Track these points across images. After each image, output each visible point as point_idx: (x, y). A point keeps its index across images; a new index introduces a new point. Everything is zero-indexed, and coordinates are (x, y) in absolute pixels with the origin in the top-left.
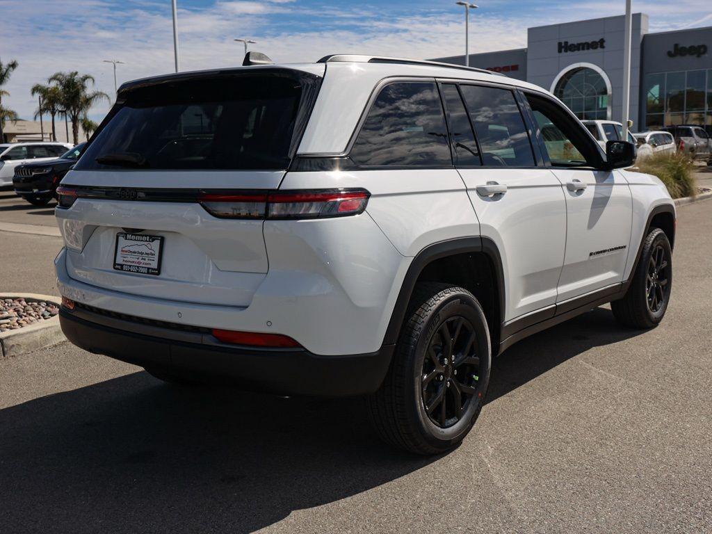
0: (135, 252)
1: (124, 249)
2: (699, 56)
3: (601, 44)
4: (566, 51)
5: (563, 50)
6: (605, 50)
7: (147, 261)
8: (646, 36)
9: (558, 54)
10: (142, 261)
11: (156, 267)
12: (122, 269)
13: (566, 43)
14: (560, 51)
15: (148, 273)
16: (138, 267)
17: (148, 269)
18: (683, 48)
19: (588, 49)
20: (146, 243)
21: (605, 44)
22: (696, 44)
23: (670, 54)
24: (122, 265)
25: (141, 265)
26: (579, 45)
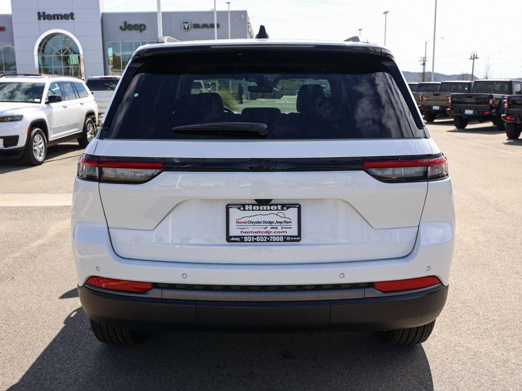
0: (259, 222)
2: (141, 31)
3: (71, 16)
4: (44, 19)
5: (42, 18)
6: (75, 21)
7: (279, 230)
8: (103, 14)
9: (38, 21)
11: (296, 234)
12: (242, 240)
13: (44, 13)
14: (39, 19)
15: (285, 241)
16: (268, 237)
17: (285, 237)
18: (130, 25)
19: (62, 19)
20: (276, 212)
21: (74, 17)
22: (139, 23)
23: (121, 28)
26: (54, 16)
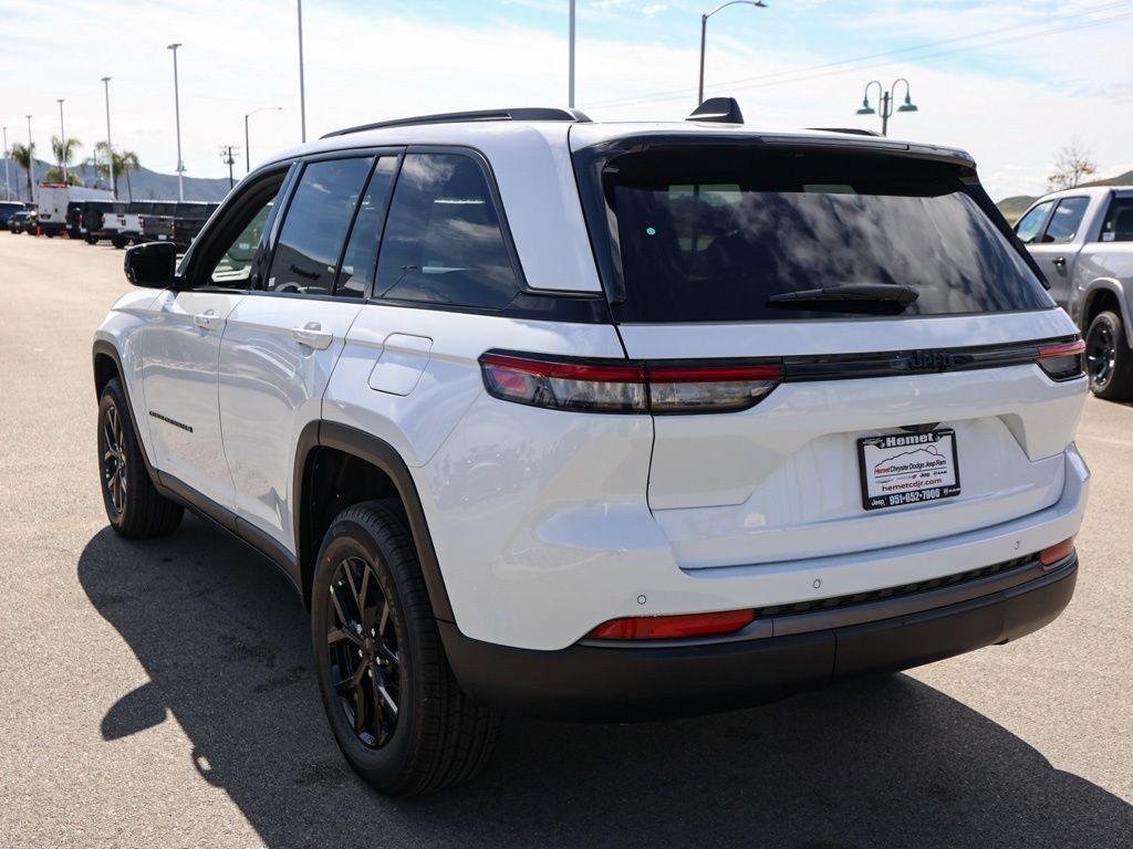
0: (906, 468)
1: (880, 468)
7: (932, 477)
10: (925, 479)
11: (954, 483)
12: (888, 504)
15: (942, 496)
16: (920, 492)
17: (941, 489)
20: (924, 446)
24: (886, 498)
25: (922, 487)
